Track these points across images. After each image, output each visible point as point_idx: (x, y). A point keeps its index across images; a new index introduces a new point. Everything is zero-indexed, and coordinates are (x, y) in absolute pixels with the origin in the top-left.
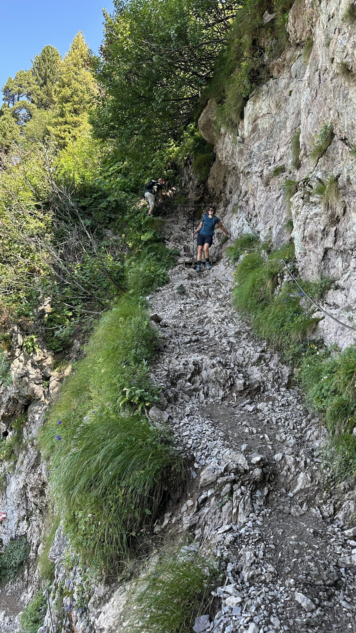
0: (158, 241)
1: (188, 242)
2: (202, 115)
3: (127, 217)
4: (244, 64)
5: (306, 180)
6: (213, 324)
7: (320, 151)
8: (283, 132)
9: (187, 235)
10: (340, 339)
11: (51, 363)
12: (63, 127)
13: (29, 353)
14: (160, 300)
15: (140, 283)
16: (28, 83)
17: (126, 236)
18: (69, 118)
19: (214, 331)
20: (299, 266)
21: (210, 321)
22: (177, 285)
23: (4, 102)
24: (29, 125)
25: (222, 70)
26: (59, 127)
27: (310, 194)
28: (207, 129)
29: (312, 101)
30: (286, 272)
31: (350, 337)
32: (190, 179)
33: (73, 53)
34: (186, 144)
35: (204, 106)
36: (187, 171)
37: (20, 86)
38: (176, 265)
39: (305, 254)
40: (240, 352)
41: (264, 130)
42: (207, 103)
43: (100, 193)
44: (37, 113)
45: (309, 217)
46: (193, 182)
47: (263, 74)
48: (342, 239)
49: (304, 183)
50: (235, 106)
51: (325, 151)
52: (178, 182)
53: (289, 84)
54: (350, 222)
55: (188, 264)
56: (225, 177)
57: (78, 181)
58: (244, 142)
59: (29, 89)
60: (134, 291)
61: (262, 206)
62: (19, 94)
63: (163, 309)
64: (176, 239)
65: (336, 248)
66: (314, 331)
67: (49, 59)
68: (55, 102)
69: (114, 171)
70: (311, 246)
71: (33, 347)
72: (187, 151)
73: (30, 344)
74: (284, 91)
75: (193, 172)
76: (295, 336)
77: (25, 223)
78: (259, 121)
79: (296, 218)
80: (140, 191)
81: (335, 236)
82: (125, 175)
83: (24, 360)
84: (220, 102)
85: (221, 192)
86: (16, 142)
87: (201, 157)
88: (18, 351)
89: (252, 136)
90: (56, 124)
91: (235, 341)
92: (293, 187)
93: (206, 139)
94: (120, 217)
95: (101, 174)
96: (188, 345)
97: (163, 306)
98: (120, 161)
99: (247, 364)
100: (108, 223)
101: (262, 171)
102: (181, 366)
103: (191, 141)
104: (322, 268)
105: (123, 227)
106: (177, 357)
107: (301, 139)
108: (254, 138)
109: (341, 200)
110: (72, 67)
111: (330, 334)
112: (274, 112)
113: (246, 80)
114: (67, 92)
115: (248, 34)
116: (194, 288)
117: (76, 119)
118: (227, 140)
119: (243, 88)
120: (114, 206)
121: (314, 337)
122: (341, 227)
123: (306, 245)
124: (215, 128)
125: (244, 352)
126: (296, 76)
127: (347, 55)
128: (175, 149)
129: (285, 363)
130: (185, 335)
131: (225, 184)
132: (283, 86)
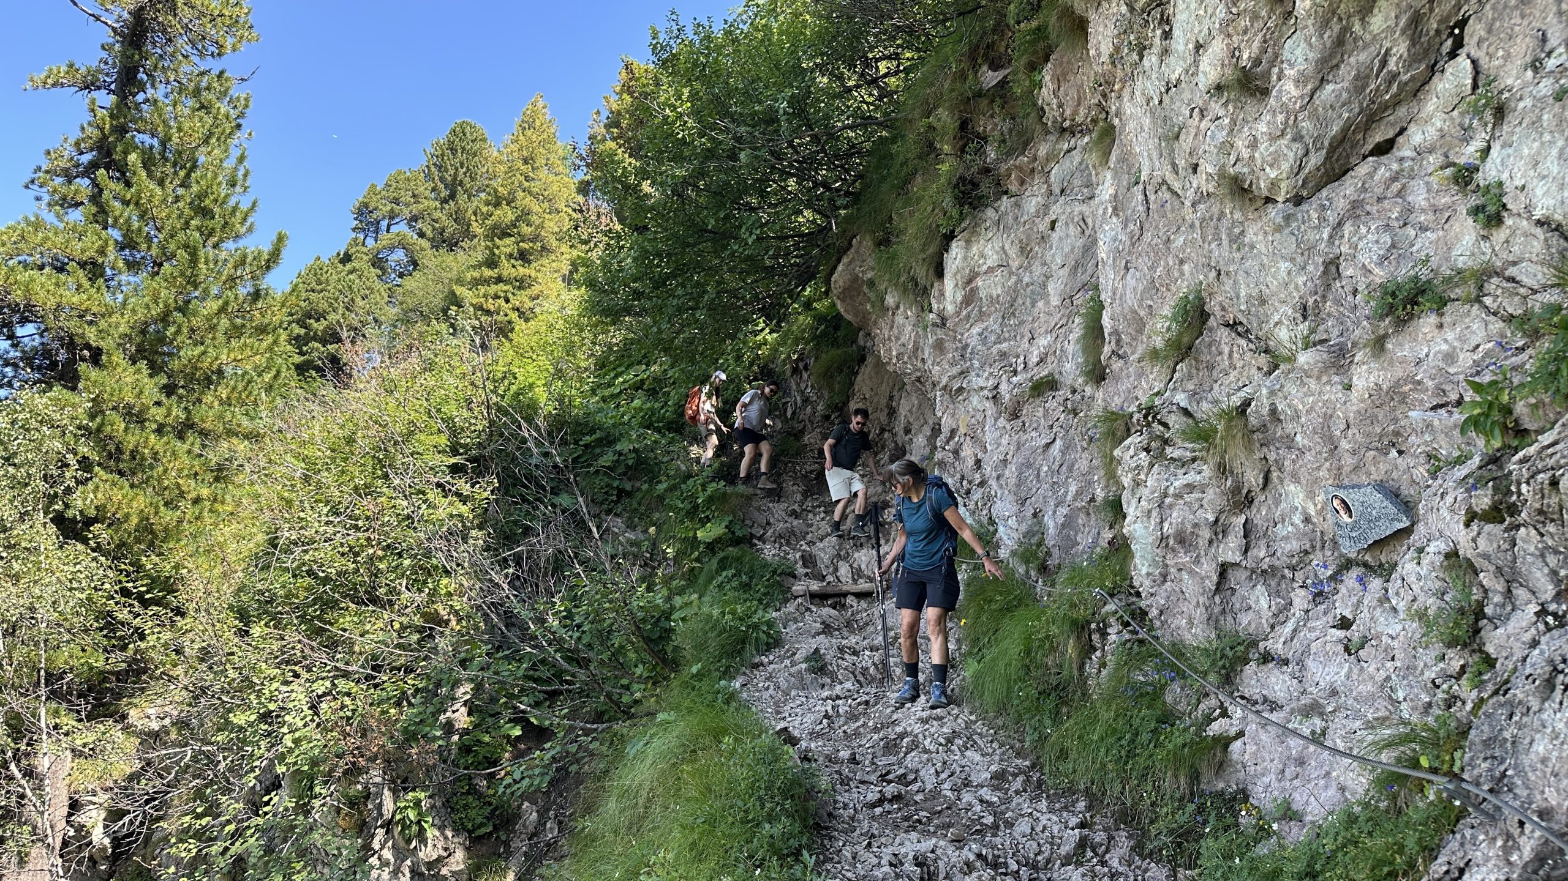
0: (737, 542)
1: (811, 543)
2: (840, 268)
3: (662, 487)
4: (944, 168)
5: (1150, 412)
6: (926, 751)
7: (1180, 349)
8: (1040, 304)
9: (803, 527)
10: (1295, 789)
11: (462, 867)
12: (493, 289)
13: (409, 841)
14: (768, 688)
15: (713, 645)
16: (414, 196)
17: (658, 532)
18: (507, 269)
19: (933, 771)
20: (1153, 605)
21: (914, 745)
22: (805, 648)
23: (354, 235)
24: (409, 283)
25: (884, 179)
26: (482, 290)
27: (1166, 442)
28: (852, 297)
29: (1133, 245)
30: (1112, 620)
31: (1322, 782)
32: (806, 400)
33: (521, 138)
34: (795, 328)
35: (844, 251)
36: (798, 385)
37: (396, 201)
38: (786, 601)
39: (1164, 577)
40: (1023, 826)
41: (993, 300)
42: (850, 245)
43: (598, 434)
44: (430, 257)
45: (1171, 490)
46: (814, 408)
47: (986, 188)
48: (1262, 543)
49: (1146, 417)
50: (923, 250)
51: (1190, 349)
52: (777, 408)
53: (1046, 207)
54: (1283, 505)
55: (819, 598)
56: (891, 398)
57: (547, 406)
58: (944, 325)
59: (415, 209)
60: (703, 668)
61: (1005, 462)
62: (392, 218)
63: (778, 713)
64: (780, 537)
65: (1250, 563)
66: (1221, 767)
67: (463, 149)
68: (475, 236)
69: (626, 386)
70: (1184, 559)
71: (419, 822)
72: (797, 342)
73: (412, 815)
74: (1037, 220)
75: (813, 387)
76: (1173, 783)
77: (424, 507)
78: (979, 282)
79: (1133, 493)
80: (687, 429)
81: (1245, 536)
82: (653, 393)
83: (392, 860)
84: (884, 242)
85: (883, 431)
86: (376, 320)
87: (831, 354)
88: (380, 833)
89: (964, 313)
90: (476, 283)
91: (995, 799)
92: (1120, 425)
93: (849, 317)
94: (645, 487)
95: (593, 392)
96: (878, 810)
97: (776, 704)
98: (639, 363)
99: (1048, 861)
100: (616, 502)
101: (996, 387)
102: (887, 869)
103: (805, 319)
104: (1217, 610)
105: (650, 509)
106: (869, 845)
107: (1106, 322)
108: (968, 316)
109: (1258, 455)
110: (519, 164)
111: (1263, 775)
112: (1015, 264)
113: (947, 200)
114: (505, 215)
115: (952, 110)
116: (847, 656)
117: (522, 271)
118: (899, 319)
119: (941, 215)
120: (630, 462)
121: (1221, 785)
122: (1259, 514)
123: (1169, 556)
124: (872, 295)
125: (1033, 829)
126: (1062, 191)
127: (1238, 160)
128: (769, 337)
129: (1153, 856)
130: (863, 782)
131: (892, 412)
132: (1033, 210)
